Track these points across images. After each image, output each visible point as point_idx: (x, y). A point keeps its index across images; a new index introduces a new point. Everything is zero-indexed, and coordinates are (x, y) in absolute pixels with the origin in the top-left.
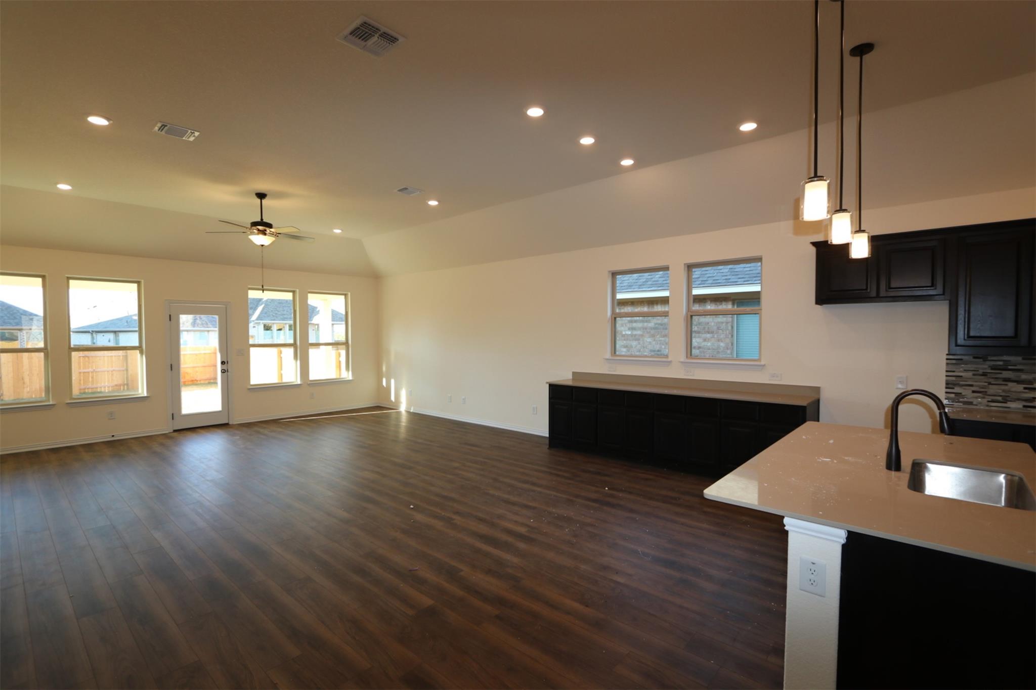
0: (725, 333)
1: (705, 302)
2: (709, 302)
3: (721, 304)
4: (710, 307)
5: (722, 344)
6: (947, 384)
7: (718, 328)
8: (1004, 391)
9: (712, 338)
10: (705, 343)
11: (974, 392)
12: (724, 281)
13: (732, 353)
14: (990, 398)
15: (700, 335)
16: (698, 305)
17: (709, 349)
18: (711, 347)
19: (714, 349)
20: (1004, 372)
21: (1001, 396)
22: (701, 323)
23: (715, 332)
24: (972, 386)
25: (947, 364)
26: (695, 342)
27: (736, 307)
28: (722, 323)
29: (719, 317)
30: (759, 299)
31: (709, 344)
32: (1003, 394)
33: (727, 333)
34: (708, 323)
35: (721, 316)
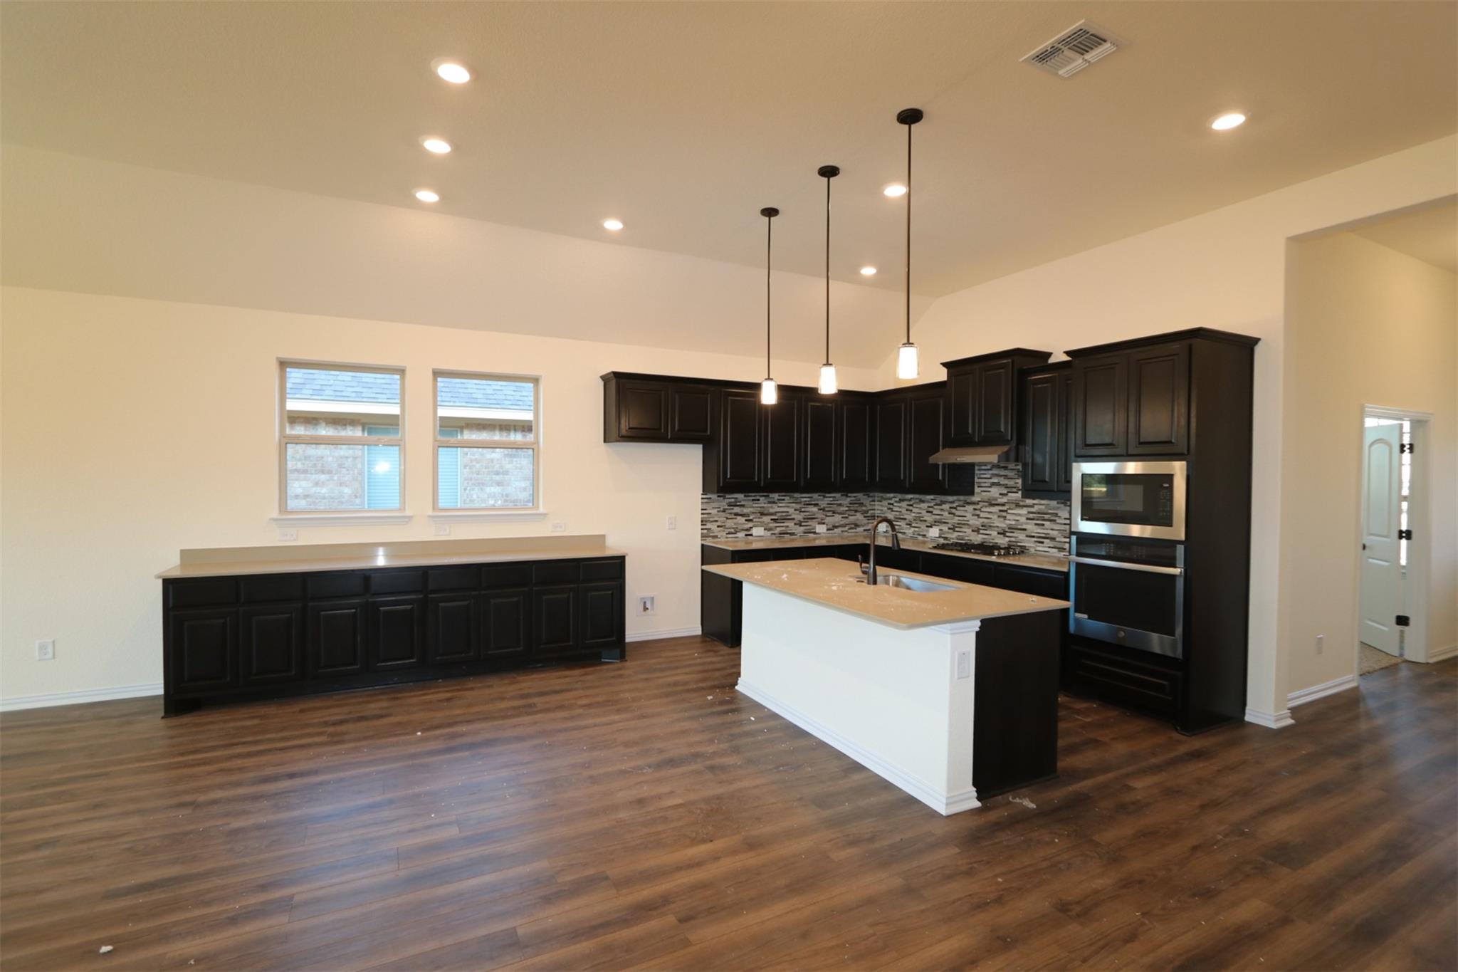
0: (351, 472)
1: (316, 424)
2: (324, 424)
3: (345, 429)
4: (324, 431)
5: (347, 490)
6: (702, 521)
7: (340, 466)
8: (735, 524)
9: (328, 480)
10: (318, 489)
11: (718, 526)
12: (354, 395)
13: (363, 503)
14: (727, 531)
15: (309, 475)
16: (302, 428)
17: (324, 498)
18: (327, 495)
19: (332, 498)
20: (735, 508)
21: (733, 528)
22: (310, 457)
23: (334, 472)
24: (716, 521)
25: (702, 503)
26: (297, 486)
27: (366, 434)
28: (347, 457)
29: (341, 449)
30: (398, 425)
31: (324, 490)
32: (734, 526)
33: (354, 474)
34: (322, 457)
35: (344, 446)
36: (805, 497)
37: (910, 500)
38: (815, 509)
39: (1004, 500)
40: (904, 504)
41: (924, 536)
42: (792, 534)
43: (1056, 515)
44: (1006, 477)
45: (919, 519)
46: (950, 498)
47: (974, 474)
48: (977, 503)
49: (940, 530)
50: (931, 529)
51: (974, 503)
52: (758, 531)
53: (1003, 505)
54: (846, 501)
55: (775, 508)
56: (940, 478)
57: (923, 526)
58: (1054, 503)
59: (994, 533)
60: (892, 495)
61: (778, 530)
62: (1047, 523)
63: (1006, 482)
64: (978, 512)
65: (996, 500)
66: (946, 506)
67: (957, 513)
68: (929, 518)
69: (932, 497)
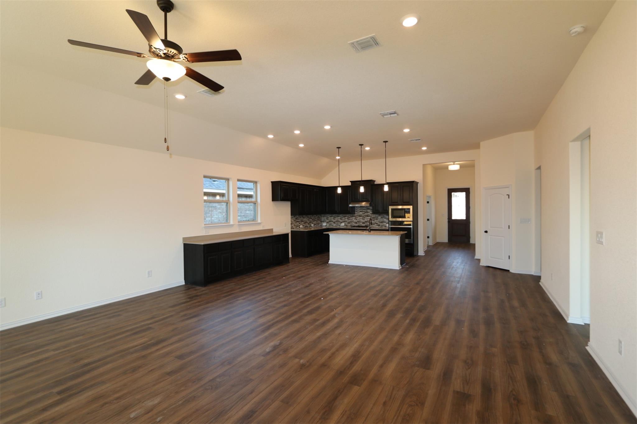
20: (297, 220)
24: (293, 223)
25: (291, 218)
32: (297, 225)
36: (309, 216)
37: (335, 216)
38: (311, 220)
39: (364, 215)
40: (332, 217)
41: (339, 226)
42: (307, 227)
43: (378, 218)
44: (364, 209)
45: (338, 221)
46: (348, 215)
47: (355, 209)
48: (356, 216)
49: (345, 224)
50: (342, 224)
51: (355, 216)
52: (301, 226)
53: (364, 216)
54: (317, 217)
55: (304, 220)
56: (349, 210)
57: (339, 223)
58: (377, 215)
59: (361, 223)
60: (328, 215)
61: (305, 226)
62: (375, 220)
63: (364, 211)
64: (356, 218)
65: (362, 215)
66: (347, 217)
67: (350, 219)
68: (341, 221)
69: (342, 215)
